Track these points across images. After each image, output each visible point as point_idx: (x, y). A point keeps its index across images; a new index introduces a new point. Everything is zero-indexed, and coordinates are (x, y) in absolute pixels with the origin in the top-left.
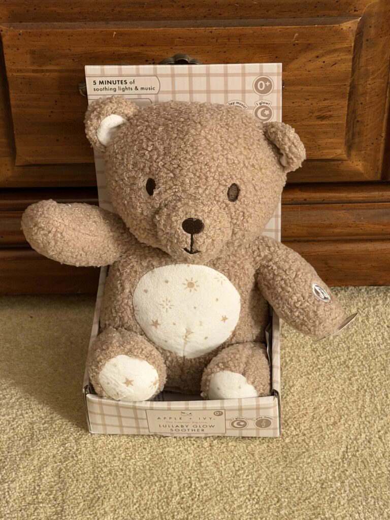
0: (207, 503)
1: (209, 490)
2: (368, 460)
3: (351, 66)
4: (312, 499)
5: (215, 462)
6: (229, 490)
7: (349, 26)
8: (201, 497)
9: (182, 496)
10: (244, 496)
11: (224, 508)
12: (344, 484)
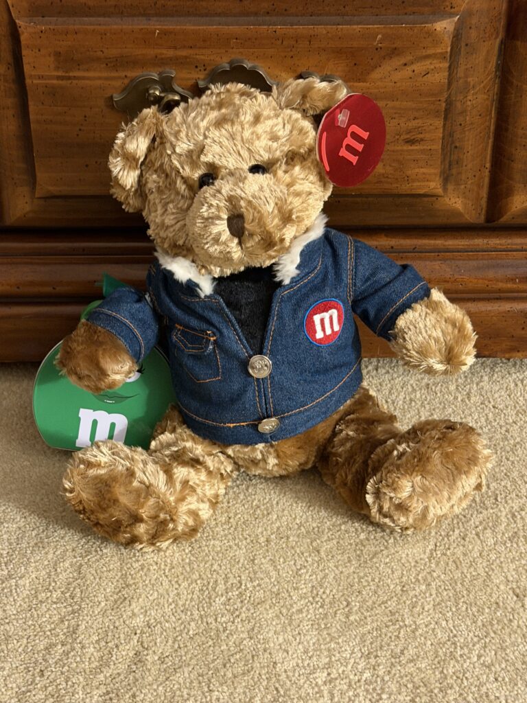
0: (259, 606)
1: (262, 591)
2: (461, 559)
3: (447, 77)
4: (389, 603)
5: (271, 559)
6: (287, 591)
7: (445, 26)
8: (252, 599)
9: (228, 597)
10: (305, 598)
11: (281, 612)
12: (430, 587)
